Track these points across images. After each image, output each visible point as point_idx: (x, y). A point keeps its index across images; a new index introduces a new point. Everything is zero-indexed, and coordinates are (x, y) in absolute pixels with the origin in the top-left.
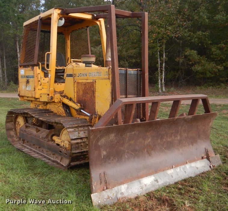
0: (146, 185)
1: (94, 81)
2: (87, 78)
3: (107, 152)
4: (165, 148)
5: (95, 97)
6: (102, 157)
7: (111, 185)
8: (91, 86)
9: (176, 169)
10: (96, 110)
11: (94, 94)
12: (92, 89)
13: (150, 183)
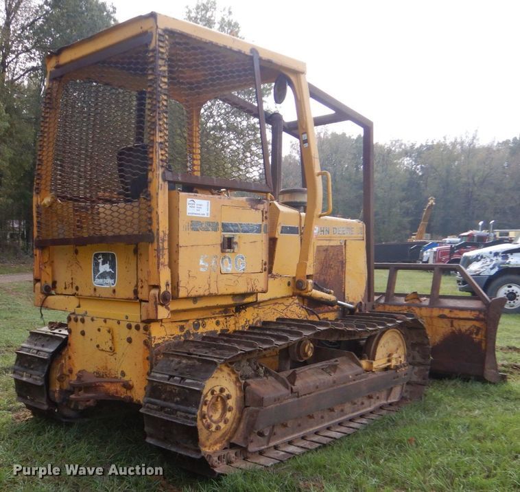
1: (343, 244)
2: (330, 237)
5: (344, 272)
8: (339, 253)
10: (346, 295)
11: (342, 267)
12: (340, 258)
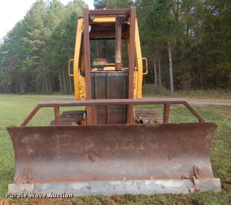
0: (72, 189)
3: (34, 150)
4: (117, 157)
6: (29, 154)
7: (33, 180)
9: (126, 182)
13: (79, 189)
